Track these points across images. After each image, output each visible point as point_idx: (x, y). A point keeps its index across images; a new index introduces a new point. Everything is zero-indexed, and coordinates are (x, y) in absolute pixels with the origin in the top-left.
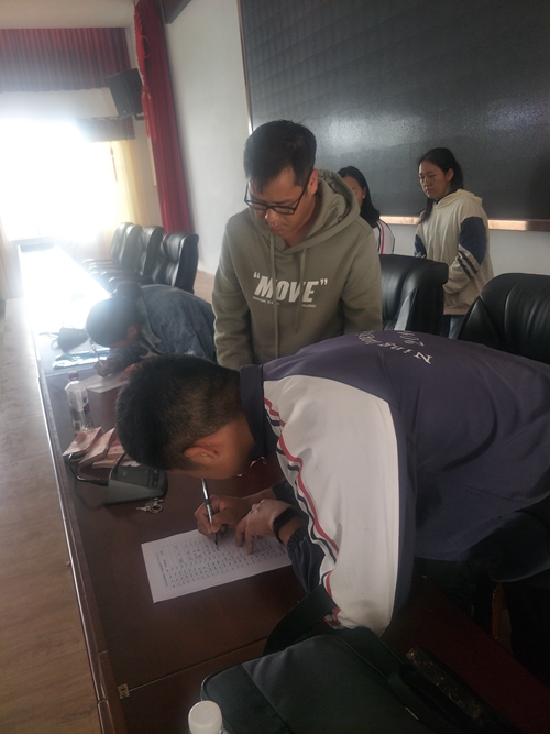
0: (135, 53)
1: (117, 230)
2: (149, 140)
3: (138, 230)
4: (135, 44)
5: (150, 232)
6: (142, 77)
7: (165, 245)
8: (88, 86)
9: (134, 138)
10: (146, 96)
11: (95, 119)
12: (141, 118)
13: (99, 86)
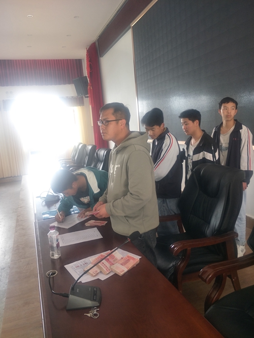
0: (86, 70)
1: (75, 146)
2: (91, 106)
3: (84, 146)
4: (86, 66)
5: (90, 147)
6: (88, 79)
7: (97, 154)
8: (65, 83)
9: (84, 105)
10: (90, 88)
11: (67, 97)
12: (87, 97)
13: (69, 84)
